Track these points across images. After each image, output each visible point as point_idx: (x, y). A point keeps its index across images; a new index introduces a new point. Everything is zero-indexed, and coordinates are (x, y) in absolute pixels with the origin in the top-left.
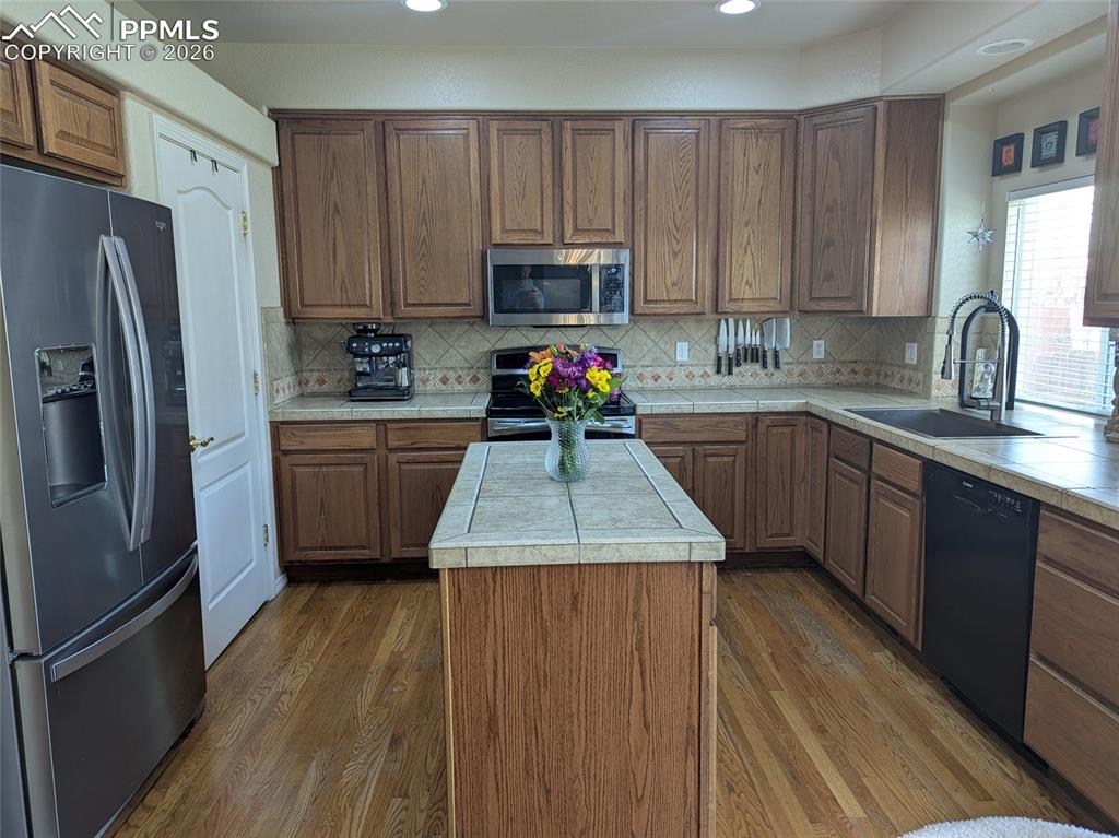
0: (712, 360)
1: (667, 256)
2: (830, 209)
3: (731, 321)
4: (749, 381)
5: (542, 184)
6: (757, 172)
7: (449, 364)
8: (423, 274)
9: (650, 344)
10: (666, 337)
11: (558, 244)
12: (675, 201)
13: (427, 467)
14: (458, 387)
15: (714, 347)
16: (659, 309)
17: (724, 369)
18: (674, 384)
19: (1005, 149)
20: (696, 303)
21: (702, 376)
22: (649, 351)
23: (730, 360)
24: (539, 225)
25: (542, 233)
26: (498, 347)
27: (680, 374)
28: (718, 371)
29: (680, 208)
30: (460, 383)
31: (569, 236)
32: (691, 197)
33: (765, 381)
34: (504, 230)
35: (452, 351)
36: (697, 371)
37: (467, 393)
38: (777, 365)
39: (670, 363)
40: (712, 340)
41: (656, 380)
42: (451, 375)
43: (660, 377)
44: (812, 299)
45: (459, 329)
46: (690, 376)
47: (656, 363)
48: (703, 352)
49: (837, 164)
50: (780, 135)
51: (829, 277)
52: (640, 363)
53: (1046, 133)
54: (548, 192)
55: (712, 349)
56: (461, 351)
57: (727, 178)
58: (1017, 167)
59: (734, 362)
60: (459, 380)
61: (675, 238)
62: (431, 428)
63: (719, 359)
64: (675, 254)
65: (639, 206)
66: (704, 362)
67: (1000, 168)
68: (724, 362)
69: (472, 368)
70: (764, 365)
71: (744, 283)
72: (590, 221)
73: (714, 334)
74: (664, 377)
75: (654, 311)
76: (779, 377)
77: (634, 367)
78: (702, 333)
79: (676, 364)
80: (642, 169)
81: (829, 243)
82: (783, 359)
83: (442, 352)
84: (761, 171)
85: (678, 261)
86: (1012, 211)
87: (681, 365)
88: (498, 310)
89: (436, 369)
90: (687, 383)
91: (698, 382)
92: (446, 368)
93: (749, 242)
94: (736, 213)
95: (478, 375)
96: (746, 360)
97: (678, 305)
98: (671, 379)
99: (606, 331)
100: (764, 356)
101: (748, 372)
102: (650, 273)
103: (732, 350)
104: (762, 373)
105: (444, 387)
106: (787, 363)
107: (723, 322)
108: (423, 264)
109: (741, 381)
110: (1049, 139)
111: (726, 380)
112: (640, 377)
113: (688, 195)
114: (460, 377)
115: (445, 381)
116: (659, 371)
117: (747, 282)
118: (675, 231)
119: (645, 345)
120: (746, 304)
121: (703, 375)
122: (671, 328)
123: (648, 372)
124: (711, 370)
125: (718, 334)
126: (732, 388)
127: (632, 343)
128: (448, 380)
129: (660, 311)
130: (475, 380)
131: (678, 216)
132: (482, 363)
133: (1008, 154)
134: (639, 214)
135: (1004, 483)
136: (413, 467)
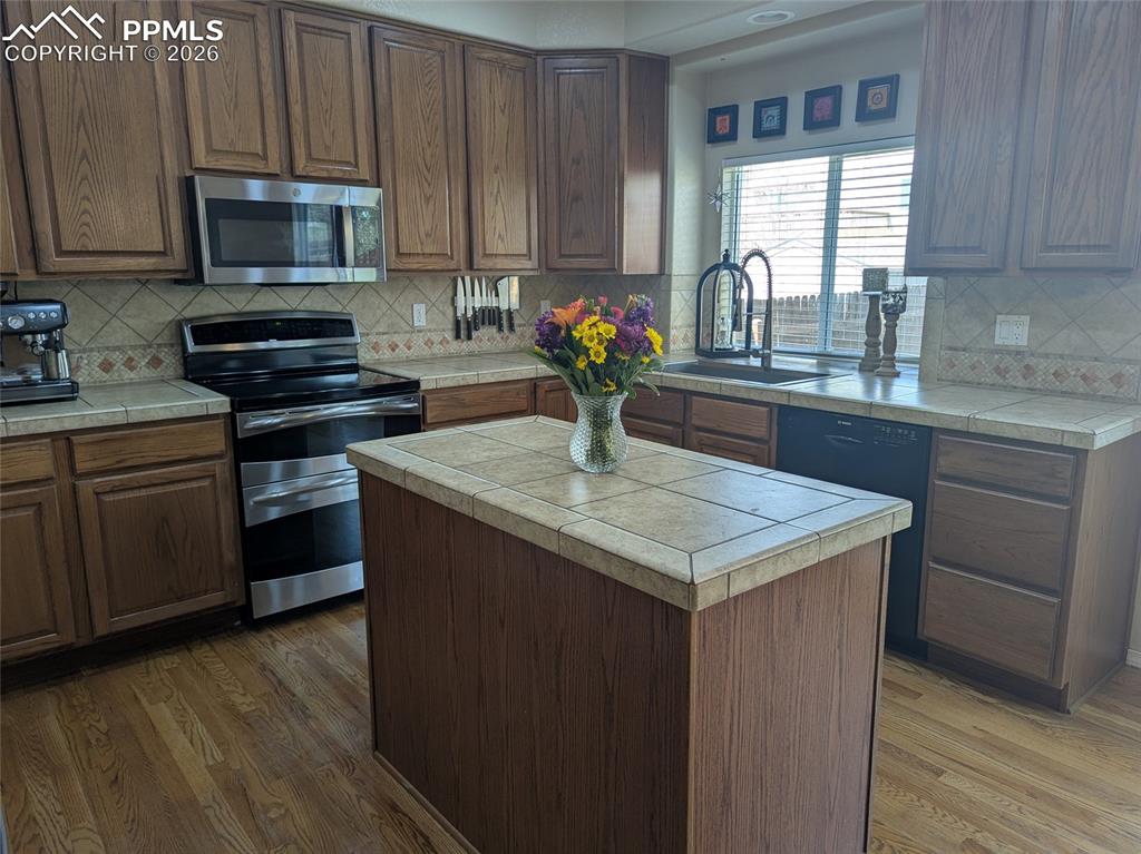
0: (450, 325)
1: (418, 200)
2: (576, 162)
3: (467, 279)
4: (486, 346)
5: (260, 91)
6: (503, 111)
7: (112, 342)
8: (86, 205)
9: (385, 307)
10: (401, 299)
11: (287, 176)
12: (424, 134)
13: (143, 492)
14: (128, 375)
15: (451, 308)
16: (413, 264)
17: (463, 333)
18: (412, 353)
19: (719, 119)
20: (452, 258)
21: (441, 343)
22: (384, 314)
23: (468, 323)
24: (260, 147)
25: (265, 158)
26: (188, 313)
27: (419, 340)
28: (458, 336)
29: (429, 144)
30: (132, 368)
31: (302, 166)
32: (440, 133)
33: (501, 345)
34: (210, 150)
35: (115, 323)
36: (436, 338)
37: (148, 382)
38: (511, 327)
39: (408, 328)
40: (449, 301)
41: (393, 350)
42: (116, 357)
43: (397, 346)
44: (561, 256)
45: (125, 291)
46: (429, 343)
47: (393, 330)
48: (441, 315)
49: (582, 115)
50: (521, 74)
51: (578, 234)
52: (375, 330)
53: (768, 106)
54: (270, 102)
55: (450, 311)
56: (130, 322)
57: (475, 115)
58: (732, 136)
59: (473, 326)
60: (130, 364)
61: (426, 180)
62: (147, 436)
63: (457, 323)
64: (427, 200)
65: (383, 137)
66: (441, 327)
67: (714, 137)
68: (463, 326)
69: (150, 347)
70: (500, 329)
71: (497, 236)
72: (327, 148)
73: (451, 294)
74: (401, 346)
75: (408, 266)
76: (513, 341)
77: (368, 335)
78: (439, 293)
79: (414, 330)
80: (385, 90)
81: (577, 198)
82: (517, 321)
83: (98, 325)
84: (506, 111)
85: (431, 206)
86: (726, 177)
87: (419, 331)
88: (217, 262)
89: (92, 350)
90: (426, 352)
91: (438, 349)
92: (107, 348)
93: (498, 192)
94: (486, 157)
95: (161, 356)
96: (483, 324)
97: (433, 259)
98: (409, 348)
99: (331, 291)
100: (500, 319)
101: (486, 336)
102: (402, 219)
103: (470, 313)
104: (498, 336)
105: (106, 376)
106: (520, 326)
107: (460, 280)
108: (85, 190)
109: (480, 347)
110: (770, 113)
111: (465, 346)
112: (376, 347)
113: (437, 129)
114: (131, 359)
115: (107, 366)
116: (396, 338)
117: (500, 235)
118: (426, 172)
119: (379, 308)
120: (498, 260)
121: (444, 341)
122: (405, 288)
123: (384, 340)
124: (449, 335)
125: (456, 295)
126: (471, 354)
127: (364, 307)
128: (111, 365)
129: (415, 266)
130: (156, 362)
131: (428, 152)
132: (165, 338)
133: (723, 124)
134: (384, 147)
135: (891, 418)
136: (121, 496)
